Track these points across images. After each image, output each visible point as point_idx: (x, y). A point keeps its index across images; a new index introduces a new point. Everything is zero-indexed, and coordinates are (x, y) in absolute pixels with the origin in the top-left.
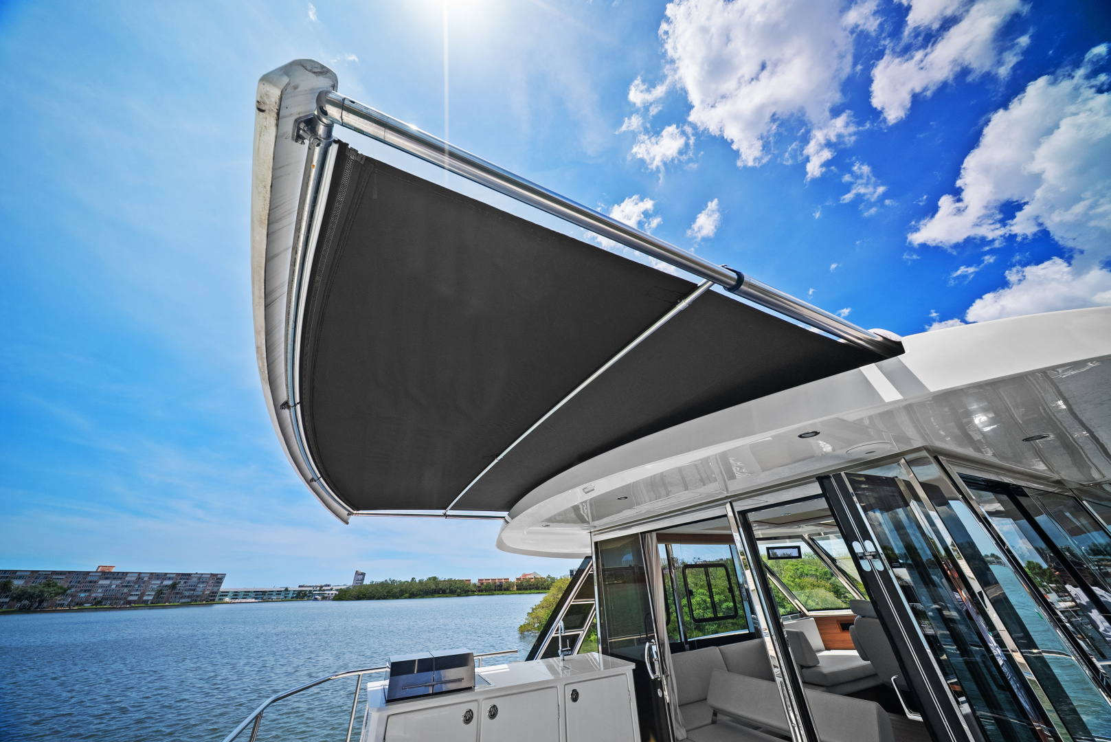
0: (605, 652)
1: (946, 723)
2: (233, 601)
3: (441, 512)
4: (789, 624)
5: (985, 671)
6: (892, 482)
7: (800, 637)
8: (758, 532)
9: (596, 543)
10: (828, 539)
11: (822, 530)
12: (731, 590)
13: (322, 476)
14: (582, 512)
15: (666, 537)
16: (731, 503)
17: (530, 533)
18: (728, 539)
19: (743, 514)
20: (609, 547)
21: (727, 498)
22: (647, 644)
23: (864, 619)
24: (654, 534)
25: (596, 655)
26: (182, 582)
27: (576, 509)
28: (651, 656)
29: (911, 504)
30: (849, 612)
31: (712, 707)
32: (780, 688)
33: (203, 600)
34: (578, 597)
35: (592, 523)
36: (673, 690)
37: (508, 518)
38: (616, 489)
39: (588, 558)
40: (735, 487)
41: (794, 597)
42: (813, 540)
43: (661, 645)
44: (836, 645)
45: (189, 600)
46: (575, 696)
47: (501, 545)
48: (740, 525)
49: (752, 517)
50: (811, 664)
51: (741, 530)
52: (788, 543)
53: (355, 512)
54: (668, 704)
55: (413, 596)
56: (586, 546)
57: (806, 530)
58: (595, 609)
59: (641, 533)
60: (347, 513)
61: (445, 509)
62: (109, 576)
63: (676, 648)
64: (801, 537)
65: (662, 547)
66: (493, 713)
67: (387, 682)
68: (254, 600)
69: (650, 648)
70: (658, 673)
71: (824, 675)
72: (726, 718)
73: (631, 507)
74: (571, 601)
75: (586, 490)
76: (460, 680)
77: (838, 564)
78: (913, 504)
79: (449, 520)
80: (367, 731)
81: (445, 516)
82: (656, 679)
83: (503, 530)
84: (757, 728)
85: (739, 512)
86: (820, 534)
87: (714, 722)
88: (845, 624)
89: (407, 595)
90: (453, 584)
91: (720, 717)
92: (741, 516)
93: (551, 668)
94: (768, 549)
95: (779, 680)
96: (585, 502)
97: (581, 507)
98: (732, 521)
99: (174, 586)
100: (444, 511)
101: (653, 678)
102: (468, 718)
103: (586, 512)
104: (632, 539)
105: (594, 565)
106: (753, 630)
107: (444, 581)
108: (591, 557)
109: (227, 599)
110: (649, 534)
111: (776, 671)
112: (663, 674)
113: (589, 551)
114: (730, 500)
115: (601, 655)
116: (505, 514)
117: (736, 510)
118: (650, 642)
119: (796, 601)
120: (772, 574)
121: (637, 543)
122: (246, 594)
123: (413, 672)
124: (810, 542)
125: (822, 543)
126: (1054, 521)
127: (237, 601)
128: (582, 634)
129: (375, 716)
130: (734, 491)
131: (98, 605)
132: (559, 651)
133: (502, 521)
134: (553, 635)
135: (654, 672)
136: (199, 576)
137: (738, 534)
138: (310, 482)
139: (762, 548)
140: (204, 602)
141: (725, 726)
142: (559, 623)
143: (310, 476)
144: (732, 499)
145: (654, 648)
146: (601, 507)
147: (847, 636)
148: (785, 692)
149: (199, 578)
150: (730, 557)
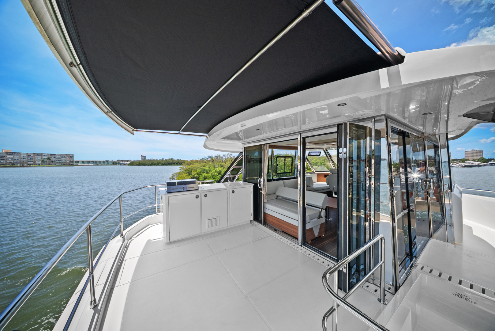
0: (244, 181)
1: (343, 197)
2: (82, 165)
3: (177, 132)
4: (307, 175)
5: (361, 187)
6: (365, 128)
7: (310, 179)
8: (308, 146)
9: (245, 148)
10: (332, 150)
11: (331, 147)
12: (292, 165)
13: (112, 111)
14: (239, 135)
15: (272, 147)
16: (301, 134)
17: (217, 142)
18: (296, 148)
19: (304, 138)
20: (250, 149)
21: (300, 132)
22: (259, 179)
23: (333, 174)
24: (268, 145)
25: (241, 182)
26: (53, 157)
27: (237, 133)
28: (260, 182)
29: (367, 138)
30: (329, 172)
31: (276, 195)
32: (299, 191)
33: (68, 164)
34: (236, 165)
35: (243, 140)
36: (265, 191)
37: (207, 136)
38: (255, 126)
39: (241, 153)
40: (304, 128)
41: (312, 167)
42: (326, 150)
43: (264, 179)
44: (320, 181)
45: (61, 164)
46: (233, 192)
47: (205, 146)
48: (301, 143)
49: (307, 140)
50: (311, 185)
51: (301, 145)
52: (317, 151)
53: (136, 130)
54: (263, 194)
55: (163, 165)
56: (241, 149)
57: (325, 146)
58: (242, 169)
59: (263, 144)
60: (132, 130)
61: (179, 131)
62: (11, 154)
63: (268, 181)
64: (323, 149)
65: (270, 150)
66: (206, 196)
67: (166, 188)
68: (92, 165)
69: (260, 180)
70: (261, 186)
71: (314, 188)
72: (280, 198)
73: (261, 134)
74: (234, 166)
75: (242, 126)
76: (193, 187)
77: (332, 158)
78: (368, 139)
79: (181, 135)
80: (162, 200)
81: (179, 133)
82: (260, 188)
83: (206, 141)
84: (289, 200)
85: (303, 138)
86: (330, 148)
87: (276, 199)
88: (326, 176)
89: (160, 164)
90: (180, 161)
91: (278, 197)
92: (303, 139)
93: (225, 185)
94: (309, 152)
95: (299, 189)
96: (241, 131)
97: (239, 133)
98: (299, 142)
99: (49, 159)
100: (178, 132)
101: (259, 187)
102: (197, 197)
103: (241, 135)
104: (259, 147)
105: (243, 155)
106: (295, 176)
107: (176, 160)
108: (242, 153)
109: (79, 164)
110: (266, 145)
111: (299, 187)
112: (263, 186)
113: (242, 150)
114: (300, 133)
115: (243, 182)
116: (206, 134)
117: (302, 137)
118: (260, 178)
119: (313, 169)
120: (308, 160)
121: (261, 148)
122: (88, 162)
123: (176, 185)
124: (325, 151)
125: (329, 151)
126: (411, 147)
127: (84, 165)
128: (237, 176)
129: (164, 197)
130: (303, 129)
131: (13, 165)
132: (229, 181)
133: (205, 137)
134: (227, 176)
135: (260, 186)
136: (60, 155)
137: (300, 146)
138: (107, 113)
139: (307, 152)
140: (68, 165)
141: (279, 199)
142: (229, 173)
143: (106, 110)
144: (301, 133)
145: (261, 180)
146: (248, 133)
147: (325, 179)
148: (300, 192)
149: (61, 156)
150: (295, 154)
